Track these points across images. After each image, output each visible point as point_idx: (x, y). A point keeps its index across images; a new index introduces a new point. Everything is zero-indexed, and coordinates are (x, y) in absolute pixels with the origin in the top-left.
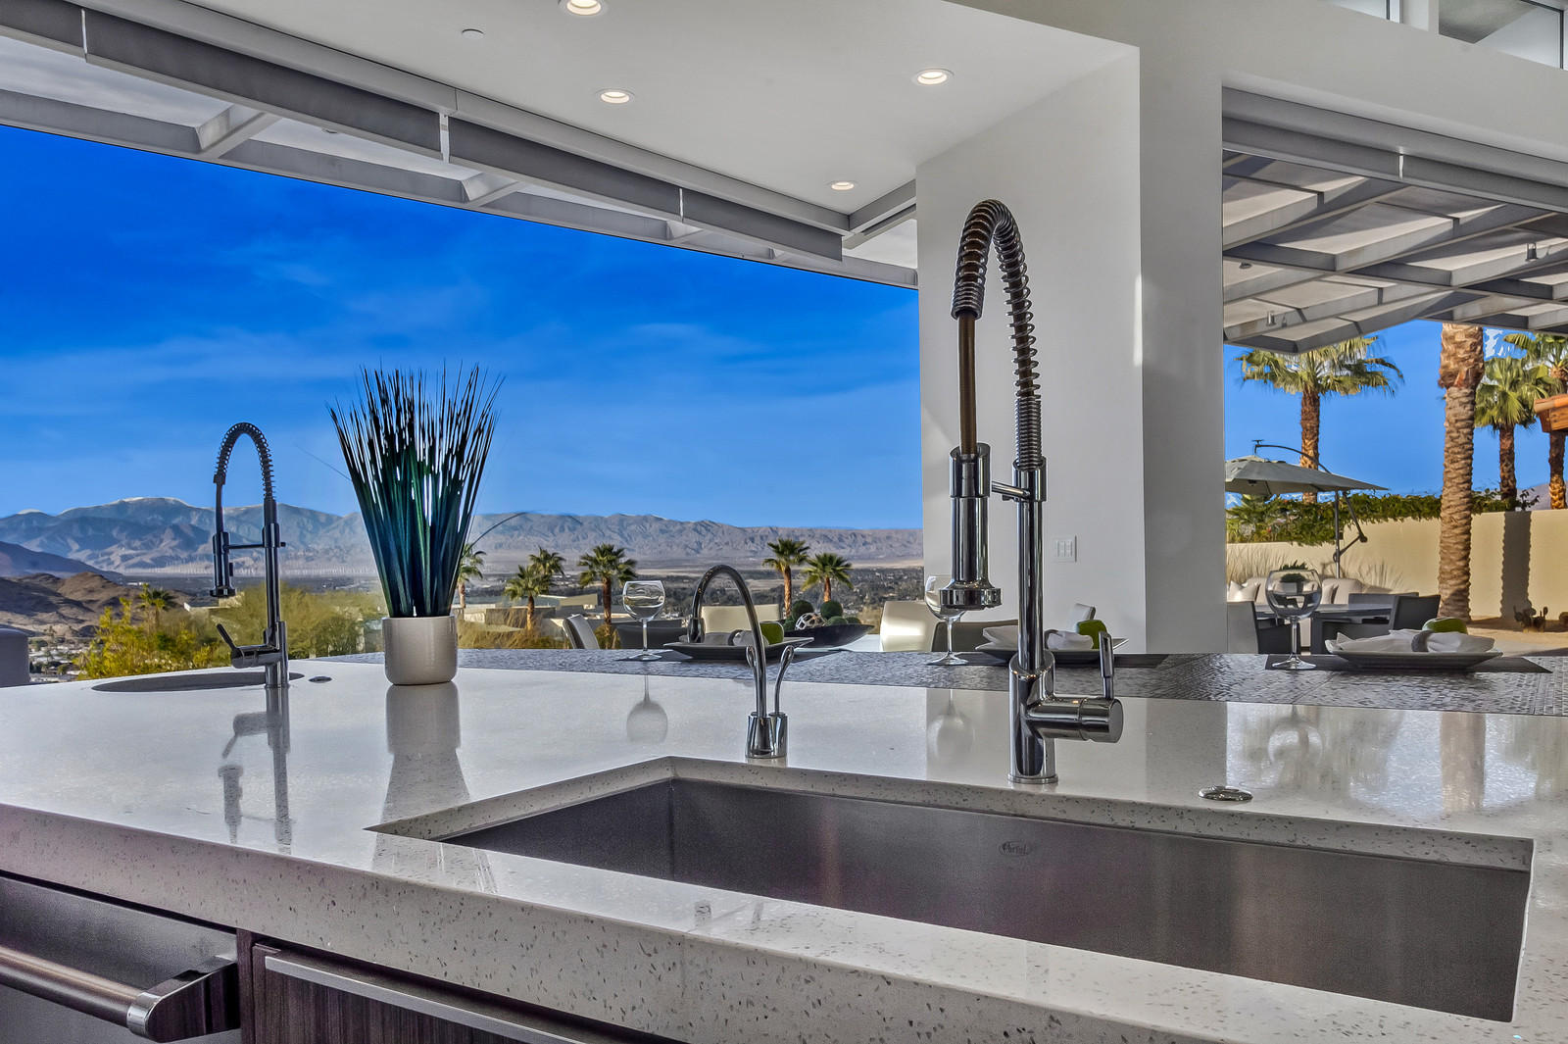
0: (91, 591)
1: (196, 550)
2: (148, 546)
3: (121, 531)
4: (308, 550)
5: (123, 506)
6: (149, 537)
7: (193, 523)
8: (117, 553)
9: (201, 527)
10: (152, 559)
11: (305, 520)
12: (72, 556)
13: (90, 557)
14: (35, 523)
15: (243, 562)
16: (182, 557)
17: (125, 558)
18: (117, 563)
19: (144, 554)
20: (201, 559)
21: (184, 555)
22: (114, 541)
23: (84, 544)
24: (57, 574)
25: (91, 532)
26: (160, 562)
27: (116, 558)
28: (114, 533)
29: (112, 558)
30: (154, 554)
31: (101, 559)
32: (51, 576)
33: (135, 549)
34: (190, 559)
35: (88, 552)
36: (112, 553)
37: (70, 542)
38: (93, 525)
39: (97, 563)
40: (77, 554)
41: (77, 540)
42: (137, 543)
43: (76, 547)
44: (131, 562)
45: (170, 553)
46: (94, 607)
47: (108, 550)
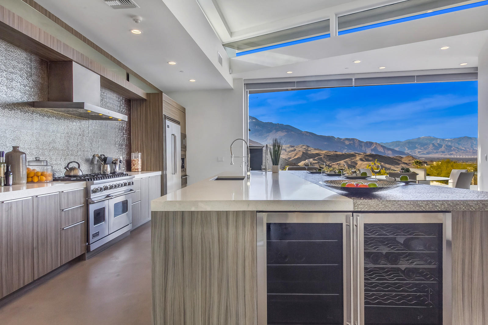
0: (410, 160)
1: (438, 150)
2: (425, 149)
3: (419, 145)
4: (474, 150)
5: (419, 138)
6: (426, 146)
7: (438, 142)
8: (417, 151)
9: (440, 143)
10: (426, 152)
11: (473, 141)
12: (406, 152)
13: (410, 152)
14: (398, 143)
15: (452, 153)
16: (434, 152)
17: (419, 152)
18: (417, 154)
19: (424, 151)
20: (440, 152)
21: (435, 151)
22: (416, 148)
23: (409, 148)
24: (402, 156)
25: (411, 145)
26: (428, 153)
27: (417, 152)
28: (417, 146)
29: (416, 152)
30: (427, 151)
31: (413, 152)
32: (401, 157)
33: (422, 150)
34: (437, 152)
35: (410, 151)
36: (416, 151)
37: (406, 148)
38: (411, 144)
39: (412, 153)
40: (407, 151)
41: (407, 147)
42: (422, 148)
43: (407, 149)
44: (420, 153)
45: (431, 151)
46: (410, 165)
47: (415, 150)
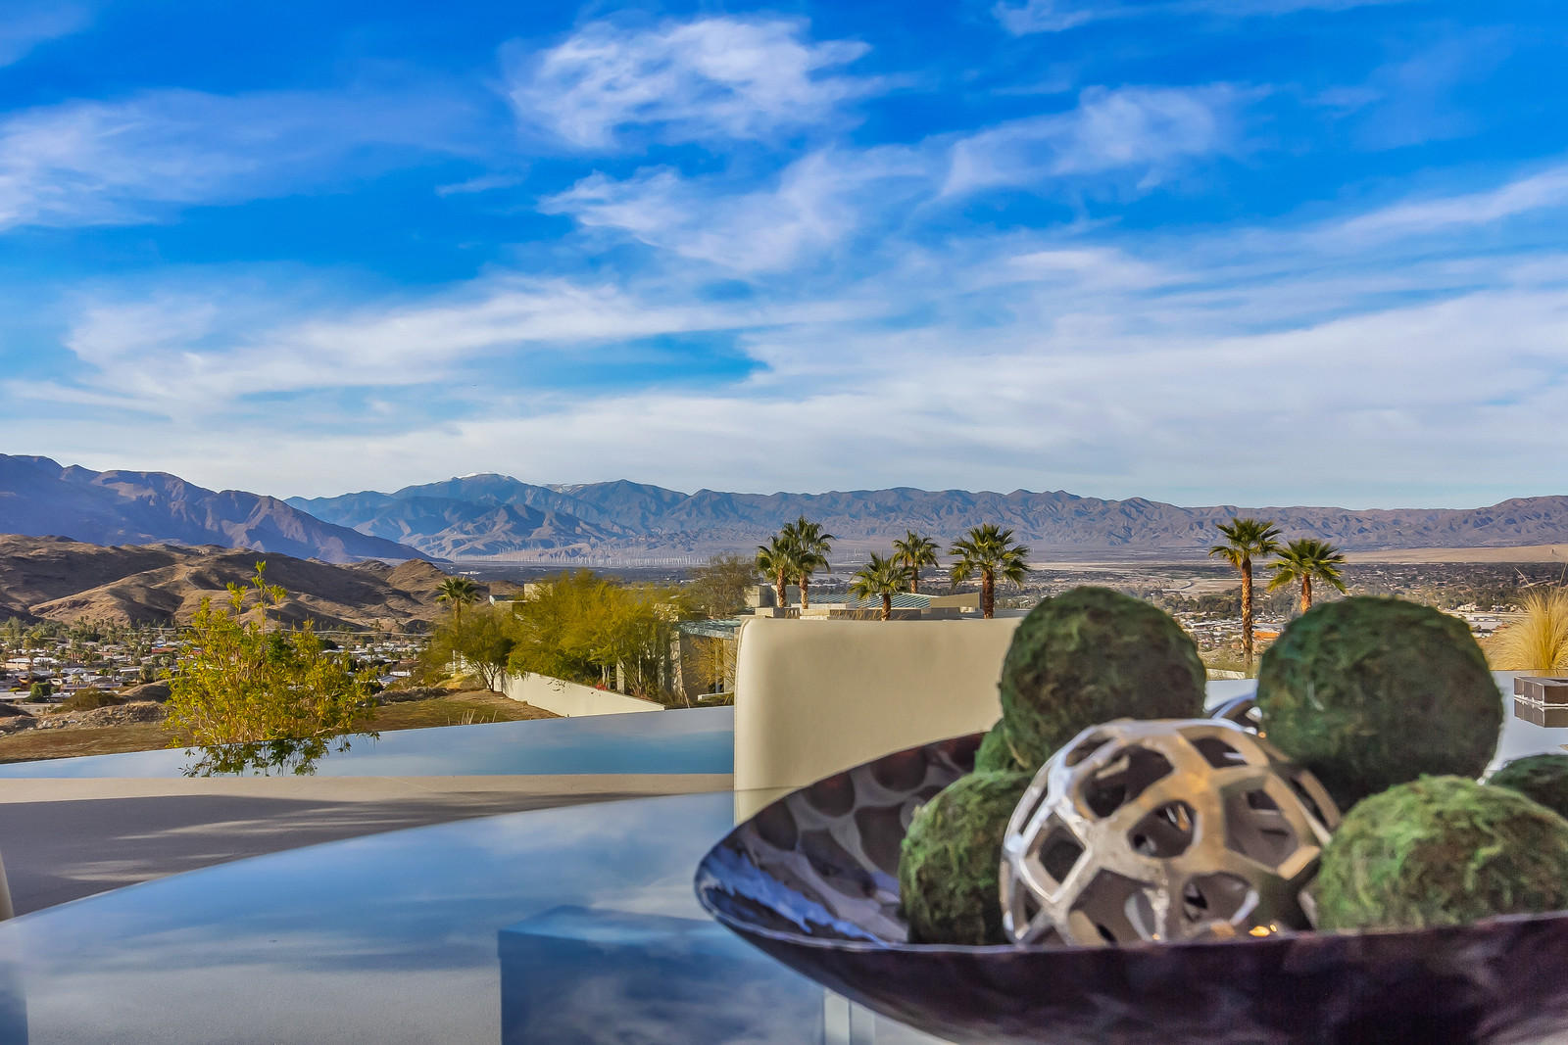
0: (420, 581)
1: (530, 534)
2: (480, 530)
3: (454, 512)
5: (455, 482)
6: (481, 519)
7: (528, 503)
8: (449, 536)
9: (537, 507)
10: (485, 545)
11: (648, 499)
12: (404, 541)
13: (422, 542)
14: (368, 503)
15: (580, 549)
16: (515, 542)
17: (457, 543)
18: (448, 550)
19: (477, 539)
20: (535, 546)
21: (518, 540)
22: (445, 524)
23: (416, 527)
24: (387, 561)
25: (423, 513)
26: (493, 548)
27: (447, 543)
28: (446, 515)
29: (444, 542)
30: (487, 538)
31: (432, 544)
32: (382, 564)
33: (467, 533)
34: (524, 545)
35: (420, 536)
36: (443, 538)
37: (402, 524)
38: (425, 508)
39: (429, 549)
40: (409, 539)
41: (409, 523)
42: (470, 527)
43: (407, 530)
44: (463, 548)
45: (503, 538)
46: (422, 599)
47: (440, 534)
